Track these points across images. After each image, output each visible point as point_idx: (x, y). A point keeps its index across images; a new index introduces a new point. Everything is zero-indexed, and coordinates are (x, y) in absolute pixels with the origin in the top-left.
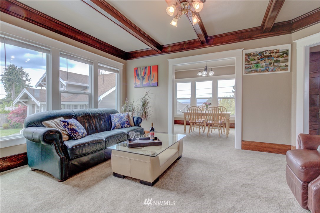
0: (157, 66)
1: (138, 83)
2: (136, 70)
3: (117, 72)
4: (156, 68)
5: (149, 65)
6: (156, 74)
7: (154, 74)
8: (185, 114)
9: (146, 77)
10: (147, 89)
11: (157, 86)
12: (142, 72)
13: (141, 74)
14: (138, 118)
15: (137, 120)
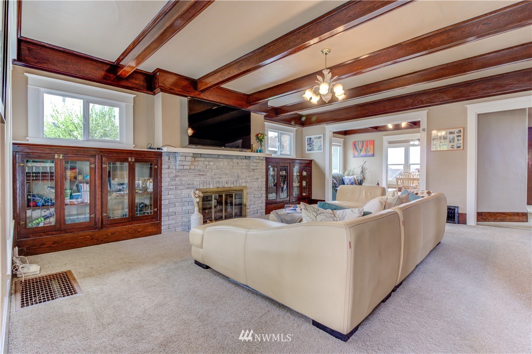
0: (374, 141)
1: (356, 154)
2: (355, 144)
3: (340, 146)
4: (373, 142)
5: (366, 140)
6: (372, 147)
7: (370, 147)
8: (397, 179)
9: (363, 149)
10: (365, 159)
11: (373, 156)
12: (360, 145)
13: (359, 147)
14: (361, 180)
15: (361, 182)
